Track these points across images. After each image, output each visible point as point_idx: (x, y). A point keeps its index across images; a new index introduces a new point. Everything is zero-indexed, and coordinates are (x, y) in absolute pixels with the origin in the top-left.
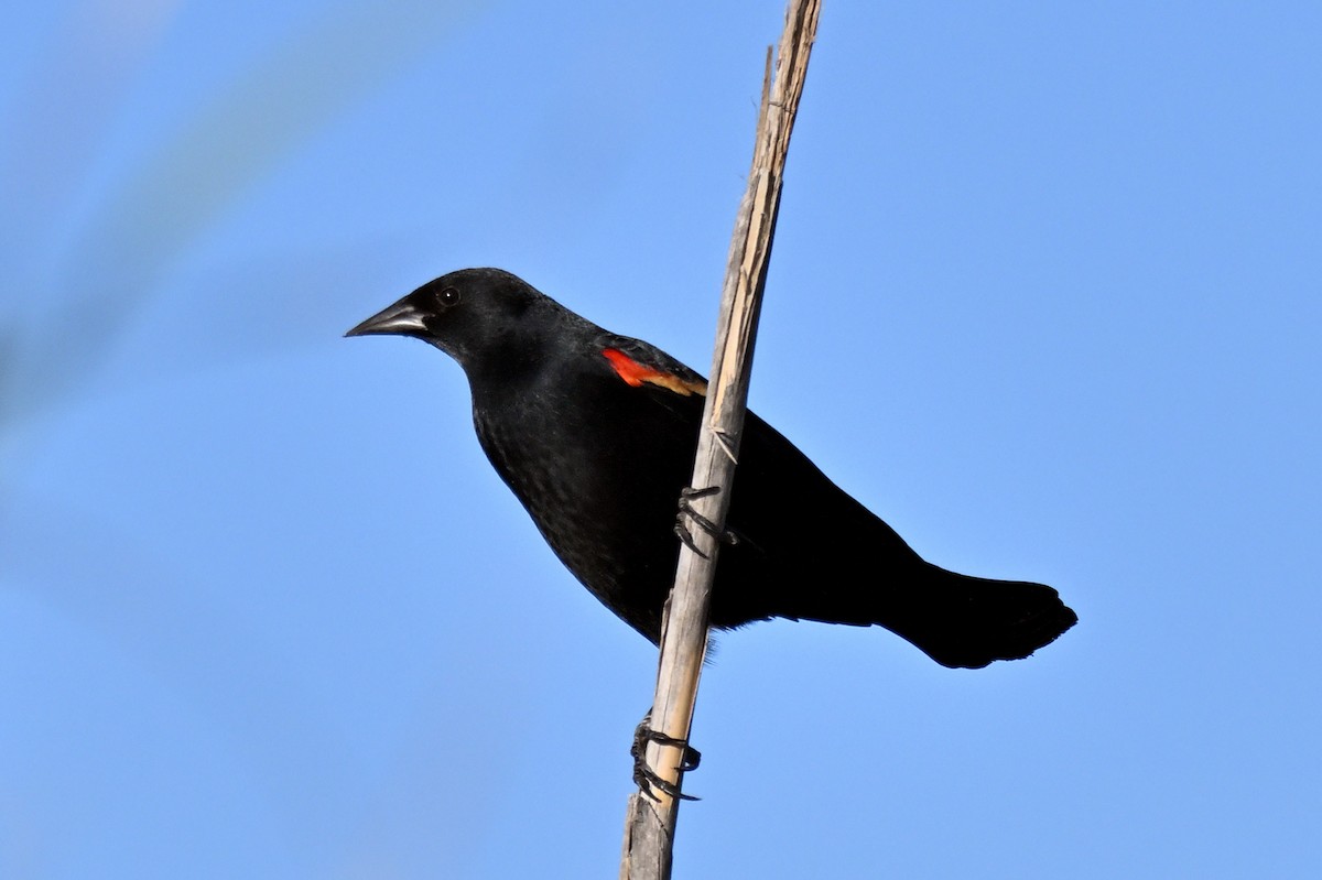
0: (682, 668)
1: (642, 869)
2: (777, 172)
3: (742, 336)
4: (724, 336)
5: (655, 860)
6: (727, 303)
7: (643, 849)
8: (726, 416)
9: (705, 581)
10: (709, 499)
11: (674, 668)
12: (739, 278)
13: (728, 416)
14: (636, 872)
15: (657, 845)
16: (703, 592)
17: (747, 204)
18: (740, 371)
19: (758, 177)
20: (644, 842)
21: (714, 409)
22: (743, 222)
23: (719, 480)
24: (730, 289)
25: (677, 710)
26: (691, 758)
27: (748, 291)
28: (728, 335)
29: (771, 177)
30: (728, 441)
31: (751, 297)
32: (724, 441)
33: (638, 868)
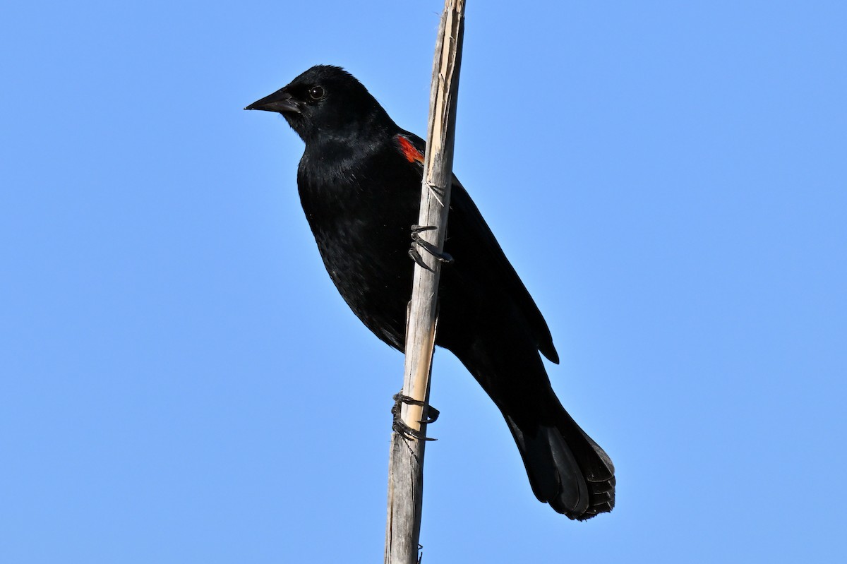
0: (419, 346)
1: (400, 482)
2: (459, 9)
3: (443, 120)
4: (431, 121)
5: (409, 476)
6: (433, 99)
7: (400, 469)
8: (437, 175)
9: (430, 287)
10: (430, 232)
11: (414, 346)
12: (439, 82)
13: (438, 175)
14: (397, 486)
15: (410, 466)
16: (430, 295)
17: (440, 32)
18: (444, 144)
19: (447, 13)
20: (401, 464)
21: (428, 171)
22: (438, 44)
23: (435, 219)
24: (433, 90)
25: (418, 375)
26: (430, 414)
27: (445, 91)
28: (434, 120)
29: (455, 12)
30: (440, 191)
31: (447, 94)
32: (437, 192)
33: (398, 482)
